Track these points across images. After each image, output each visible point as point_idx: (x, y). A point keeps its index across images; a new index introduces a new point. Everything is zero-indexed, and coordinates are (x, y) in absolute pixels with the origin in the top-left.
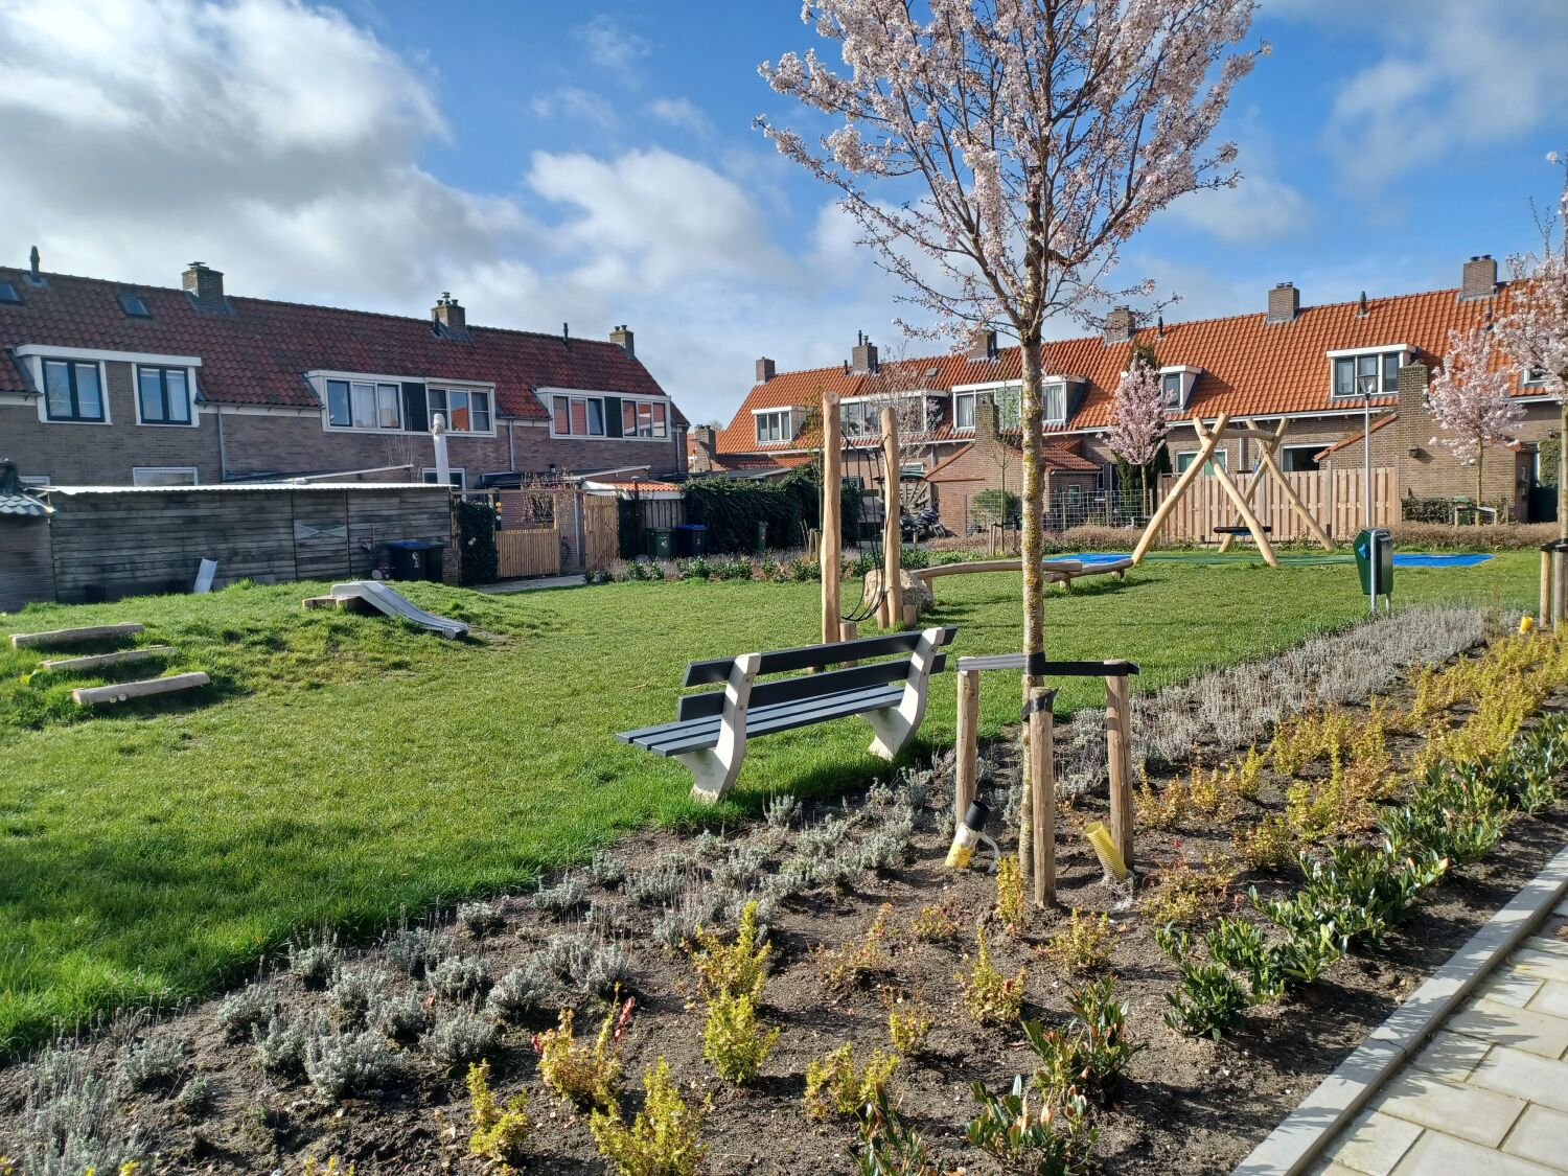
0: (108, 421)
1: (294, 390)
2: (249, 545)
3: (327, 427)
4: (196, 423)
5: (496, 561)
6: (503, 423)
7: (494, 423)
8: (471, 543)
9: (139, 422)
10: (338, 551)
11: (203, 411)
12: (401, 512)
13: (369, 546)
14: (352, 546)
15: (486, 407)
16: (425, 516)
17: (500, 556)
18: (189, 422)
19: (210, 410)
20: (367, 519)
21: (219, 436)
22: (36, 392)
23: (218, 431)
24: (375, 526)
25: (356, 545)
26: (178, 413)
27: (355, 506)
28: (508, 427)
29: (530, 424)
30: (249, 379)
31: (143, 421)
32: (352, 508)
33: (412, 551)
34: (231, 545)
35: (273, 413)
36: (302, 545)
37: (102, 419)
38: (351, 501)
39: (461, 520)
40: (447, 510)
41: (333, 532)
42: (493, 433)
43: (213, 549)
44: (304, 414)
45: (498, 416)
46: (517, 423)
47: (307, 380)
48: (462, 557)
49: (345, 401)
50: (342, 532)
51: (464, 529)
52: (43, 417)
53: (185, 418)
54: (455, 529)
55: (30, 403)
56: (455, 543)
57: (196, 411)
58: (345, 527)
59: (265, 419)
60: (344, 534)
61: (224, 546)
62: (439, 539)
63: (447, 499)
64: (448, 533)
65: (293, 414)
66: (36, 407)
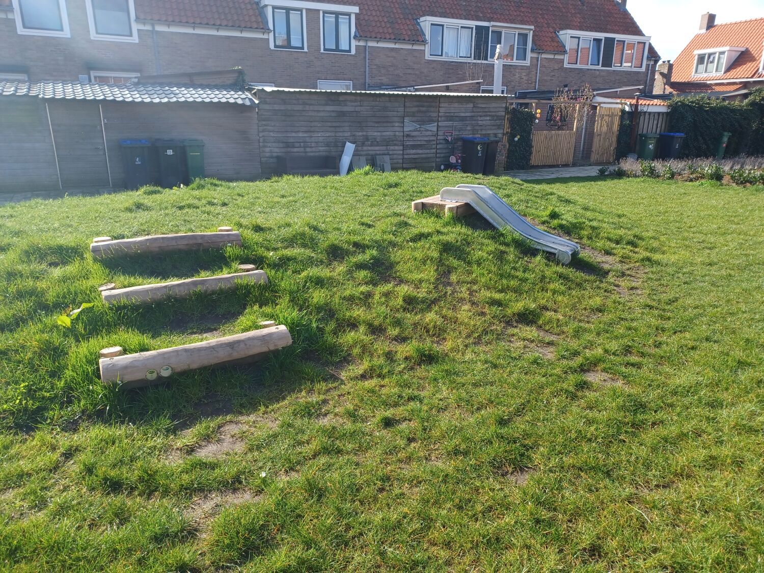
0: (306, 50)
1: (411, 30)
2: (376, 134)
3: (427, 57)
4: (353, 52)
5: (531, 153)
6: (535, 55)
7: (529, 55)
8: (516, 139)
9: (322, 51)
10: (430, 141)
11: (358, 44)
12: (473, 114)
13: (450, 139)
14: (439, 137)
15: (525, 44)
16: (488, 118)
17: (534, 150)
18: (350, 51)
19: (362, 43)
20: (450, 118)
21: (366, 61)
22: (269, 29)
23: (365, 57)
24: (455, 123)
25: (442, 137)
26: (344, 46)
27: (444, 108)
28: (538, 58)
29: (551, 56)
30: (385, 22)
31: (325, 49)
32: (442, 110)
33: (478, 144)
34: (365, 133)
35: (397, 46)
36: (408, 136)
37: (302, 48)
38: (442, 105)
39: (511, 121)
40: (503, 114)
41: (428, 127)
42: (527, 63)
43: (354, 135)
44: (415, 47)
45: (532, 51)
46: (544, 56)
47: (419, 24)
48: (508, 150)
49: (440, 39)
50: (433, 127)
51: (512, 128)
52: (272, 46)
53: (348, 49)
54: (507, 129)
55: (266, 36)
56: (505, 139)
57: (354, 43)
58: (436, 124)
59: (392, 49)
60: (435, 129)
61: (360, 134)
62: (495, 135)
63: (504, 105)
64: (502, 131)
65: (409, 47)
66: (268, 39)
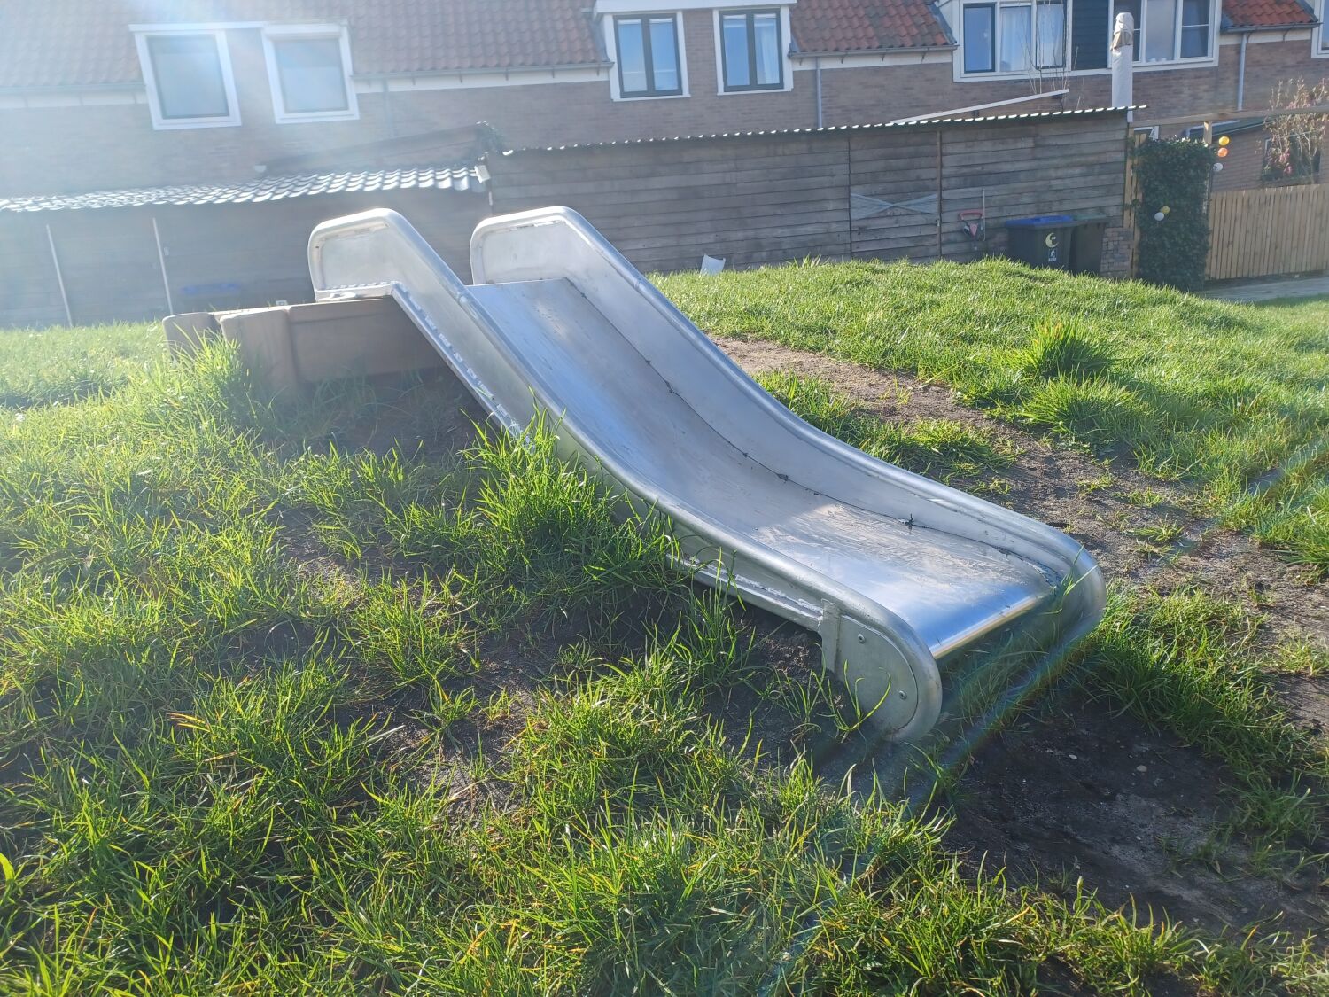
0: (686, 94)
1: (918, 26)
3: (959, 75)
4: (789, 85)
5: (1205, 249)
6: (1231, 41)
7: (1215, 41)
8: (1160, 216)
9: (721, 91)
10: (921, 237)
11: (798, 68)
12: (1034, 164)
13: (974, 228)
14: (945, 228)
15: (1204, 17)
16: (1077, 171)
17: (1214, 240)
18: (781, 85)
19: (807, 66)
20: (974, 178)
21: (816, 102)
22: (607, 61)
23: (816, 94)
24: (987, 191)
25: (952, 227)
26: (768, 75)
27: (956, 154)
28: (1238, 48)
29: (1277, 38)
30: (860, 18)
31: (727, 89)
32: (948, 161)
33: (1045, 232)
35: (887, 62)
36: (862, 230)
37: (679, 91)
38: (949, 149)
39: (1141, 172)
40: (1120, 156)
41: (915, 204)
42: (1212, 59)
44: (930, 60)
45: (1224, 31)
46: (1254, 39)
47: (937, 11)
48: (1140, 244)
49: (988, 35)
50: (929, 203)
51: (1148, 190)
52: (616, 95)
53: (777, 81)
54: (1132, 193)
55: (602, 77)
56: (1129, 220)
57: (789, 68)
58: (935, 196)
59: (876, 70)
60: (934, 208)
62: (1101, 210)
63: (1121, 135)
64: (1118, 200)
65: (916, 60)
66: (608, 82)
